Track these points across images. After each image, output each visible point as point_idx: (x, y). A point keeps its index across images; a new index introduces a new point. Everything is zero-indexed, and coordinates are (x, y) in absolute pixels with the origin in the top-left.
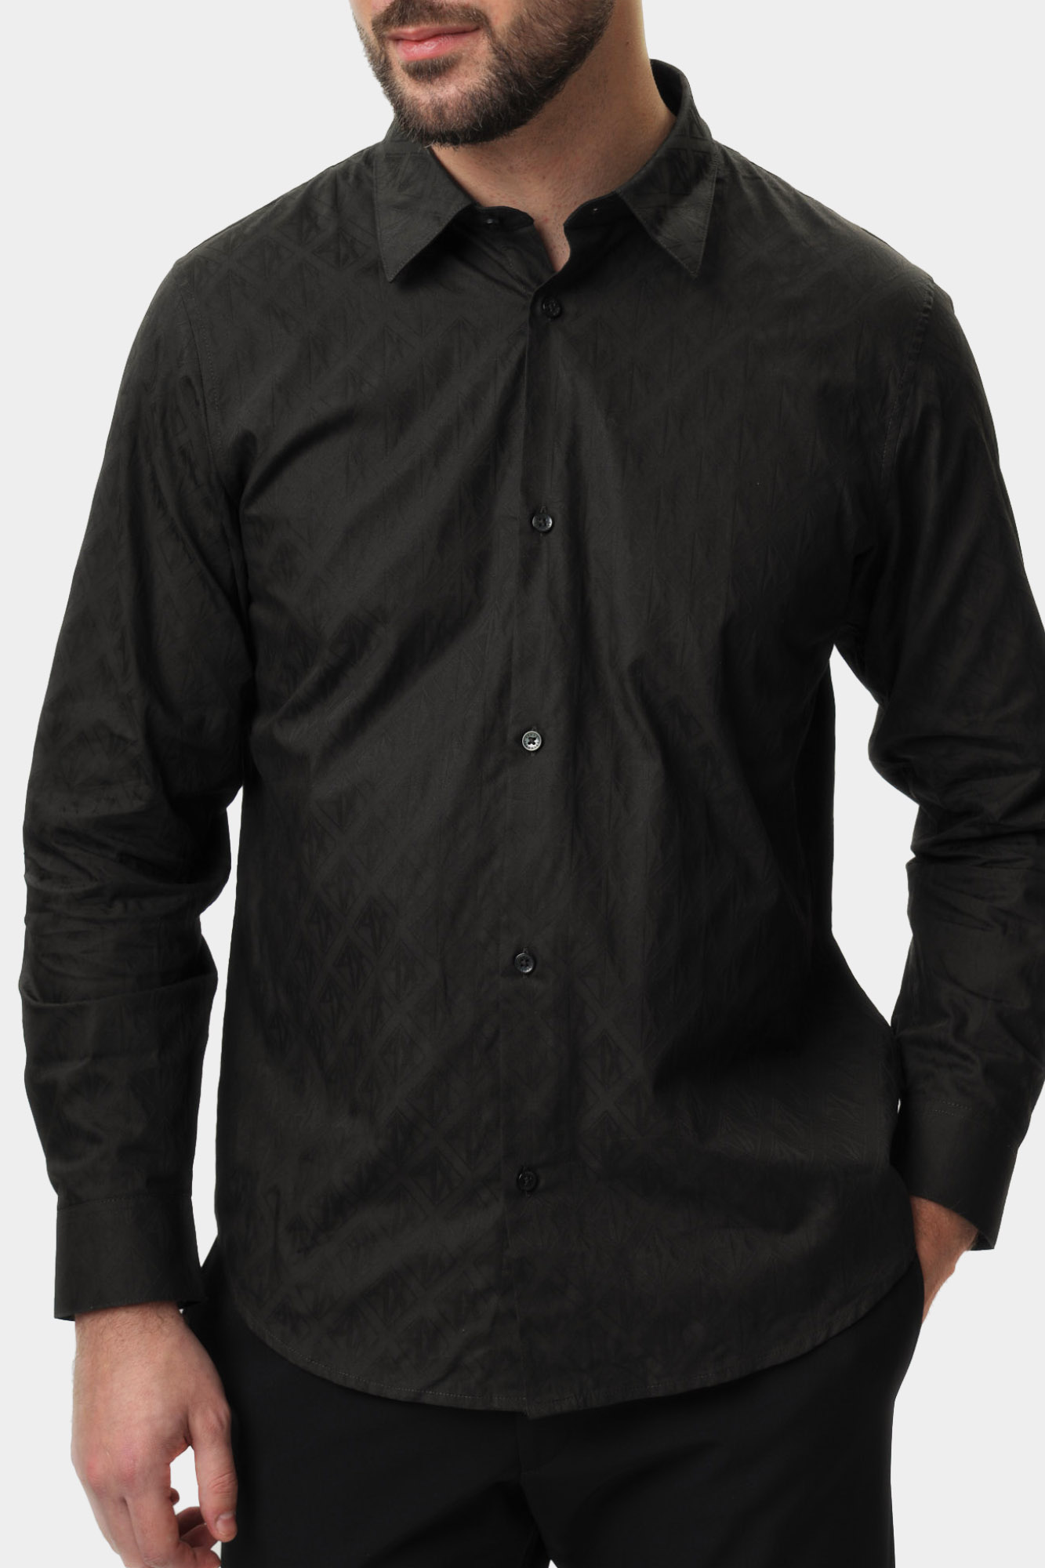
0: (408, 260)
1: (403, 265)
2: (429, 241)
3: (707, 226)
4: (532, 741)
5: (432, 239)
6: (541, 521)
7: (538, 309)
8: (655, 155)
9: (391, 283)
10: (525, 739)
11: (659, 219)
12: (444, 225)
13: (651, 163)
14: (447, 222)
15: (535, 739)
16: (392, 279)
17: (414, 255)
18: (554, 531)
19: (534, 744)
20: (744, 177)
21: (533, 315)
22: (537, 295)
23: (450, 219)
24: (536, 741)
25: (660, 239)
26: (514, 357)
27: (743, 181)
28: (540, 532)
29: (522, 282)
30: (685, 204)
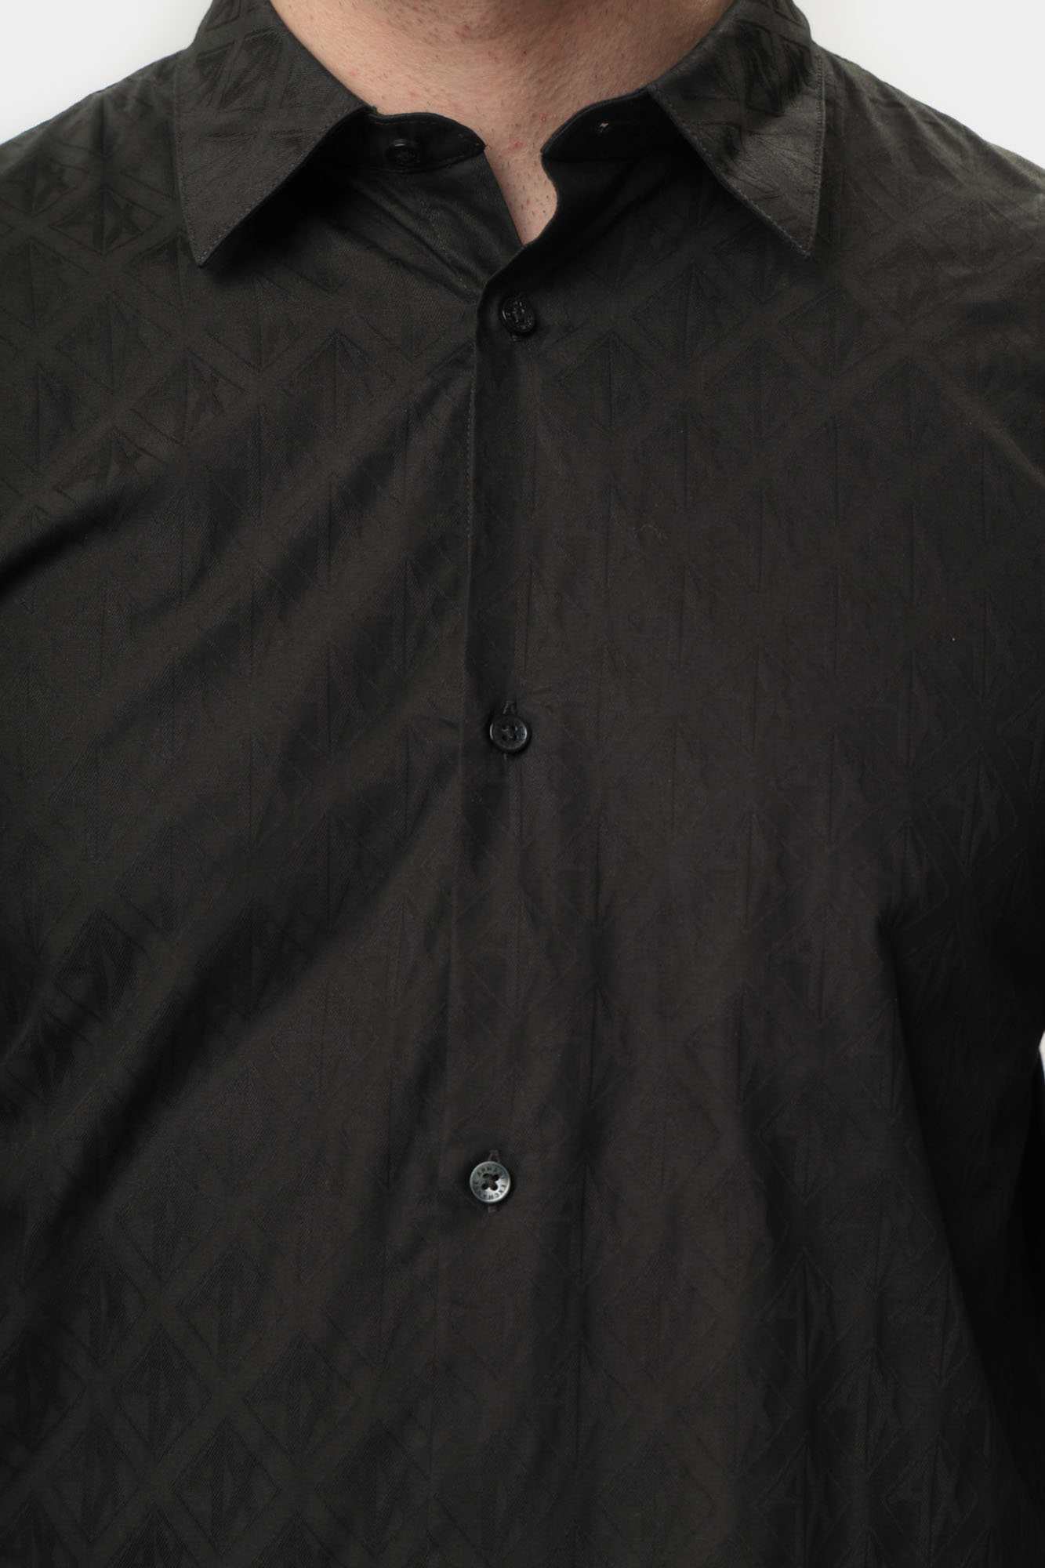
0: (237, 221)
1: (226, 231)
2: (277, 183)
3: (820, 168)
4: (491, 1181)
5: (283, 178)
6: (507, 730)
7: (493, 317)
8: (715, 28)
9: (201, 267)
10: (476, 1175)
11: (730, 149)
12: (308, 150)
13: (710, 42)
14: (313, 144)
15: (496, 1178)
16: (204, 259)
17: (248, 210)
18: (531, 748)
19: (495, 1188)
20: (873, 101)
21: (483, 330)
22: (490, 291)
23: (319, 137)
24: (499, 1182)
25: (734, 184)
26: (444, 409)
27: (870, 106)
28: (502, 751)
29: (461, 270)
30: (773, 129)
